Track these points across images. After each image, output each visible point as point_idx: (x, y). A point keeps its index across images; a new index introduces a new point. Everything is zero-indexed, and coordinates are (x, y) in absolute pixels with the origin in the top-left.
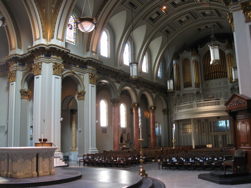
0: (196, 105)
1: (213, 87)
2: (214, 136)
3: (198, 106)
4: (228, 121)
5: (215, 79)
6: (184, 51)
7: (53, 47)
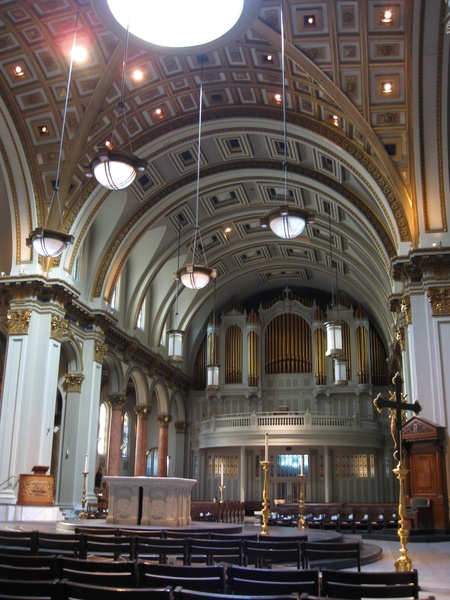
0: (256, 421)
1: (281, 388)
2: (279, 484)
3: (261, 422)
4: (306, 456)
5: (286, 372)
6: (231, 310)
7: (60, 284)
